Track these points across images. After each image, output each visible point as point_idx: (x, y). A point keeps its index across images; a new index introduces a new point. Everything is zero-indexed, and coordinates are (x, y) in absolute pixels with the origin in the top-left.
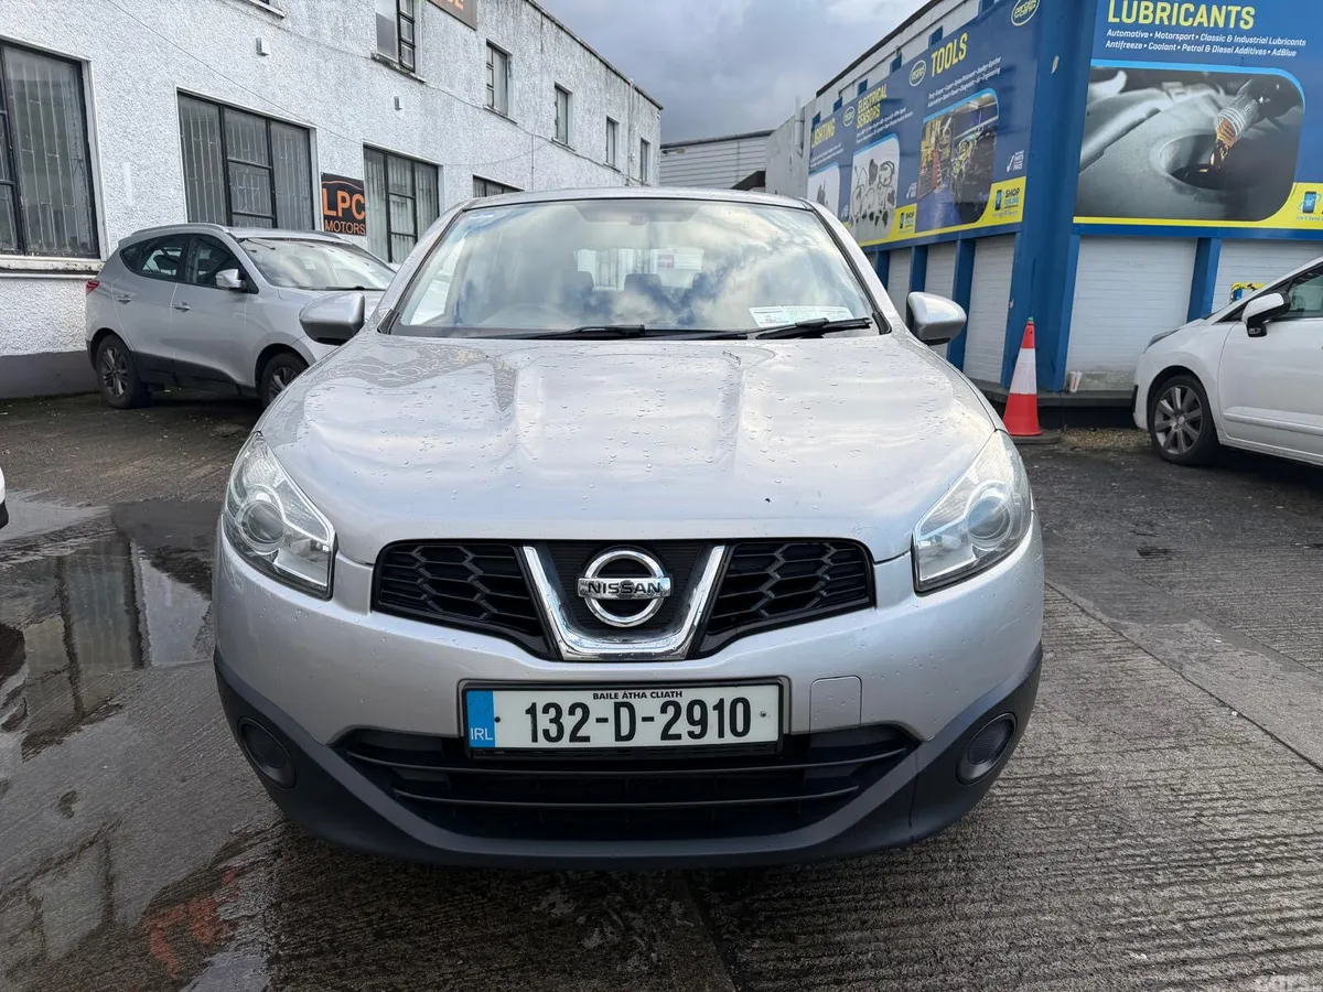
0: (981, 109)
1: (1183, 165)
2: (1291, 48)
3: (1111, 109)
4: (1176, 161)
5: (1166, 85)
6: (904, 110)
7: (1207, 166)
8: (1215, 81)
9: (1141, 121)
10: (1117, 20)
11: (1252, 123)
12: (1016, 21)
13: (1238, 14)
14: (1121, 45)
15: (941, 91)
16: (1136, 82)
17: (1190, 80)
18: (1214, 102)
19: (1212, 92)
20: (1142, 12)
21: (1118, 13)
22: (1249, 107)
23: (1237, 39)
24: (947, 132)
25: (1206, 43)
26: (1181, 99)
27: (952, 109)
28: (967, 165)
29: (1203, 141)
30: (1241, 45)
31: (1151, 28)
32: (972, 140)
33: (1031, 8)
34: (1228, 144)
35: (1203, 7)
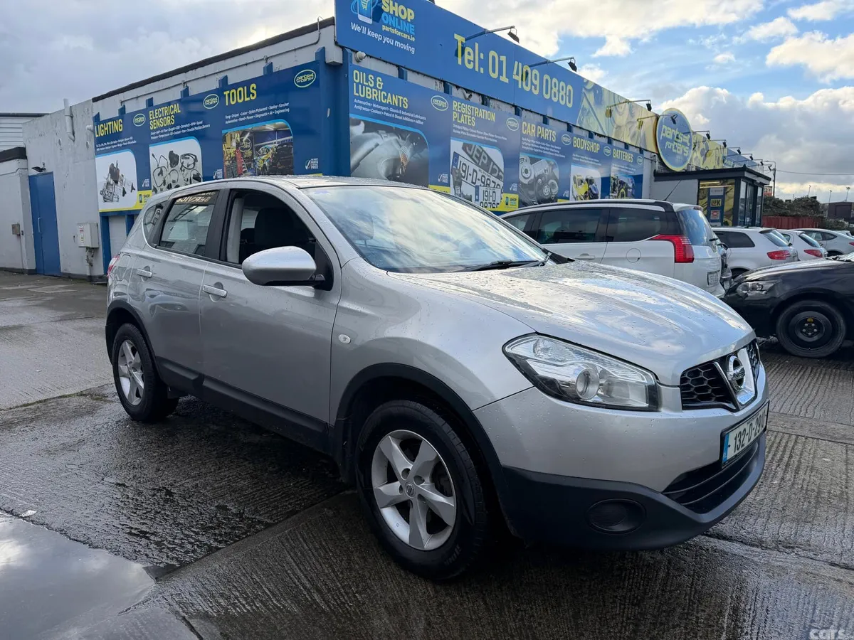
0: (276, 131)
1: (390, 173)
2: (422, 120)
3: (361, 141)
4: (387, 171)
5: (380, 131)
6: (201, 123)
7: (399, 175)
8: (398, 132)
9: (373, 149)
10: (357, 95)
11: (412, 155)
12: (298, 84)
13: (402, 100)
14: (360, 108)
15: (238, 115)
16: (370, 128)
17: (389, 130)
18: (398, 142)
19: (397, 138)
20: (367, 92)
21: (358, 92)
22: (410, 147)
23: (403, 113)
24: (247, 141)
25: (393, 113)
26: (386, 140)
27: (249, 127)
28: (269, 163)
29: (396, 162)
30: (405, 116)
31: (371, 101)
32: (272, 148)
33: (310, 79)
34: (405, 164)
35: (389, 94)
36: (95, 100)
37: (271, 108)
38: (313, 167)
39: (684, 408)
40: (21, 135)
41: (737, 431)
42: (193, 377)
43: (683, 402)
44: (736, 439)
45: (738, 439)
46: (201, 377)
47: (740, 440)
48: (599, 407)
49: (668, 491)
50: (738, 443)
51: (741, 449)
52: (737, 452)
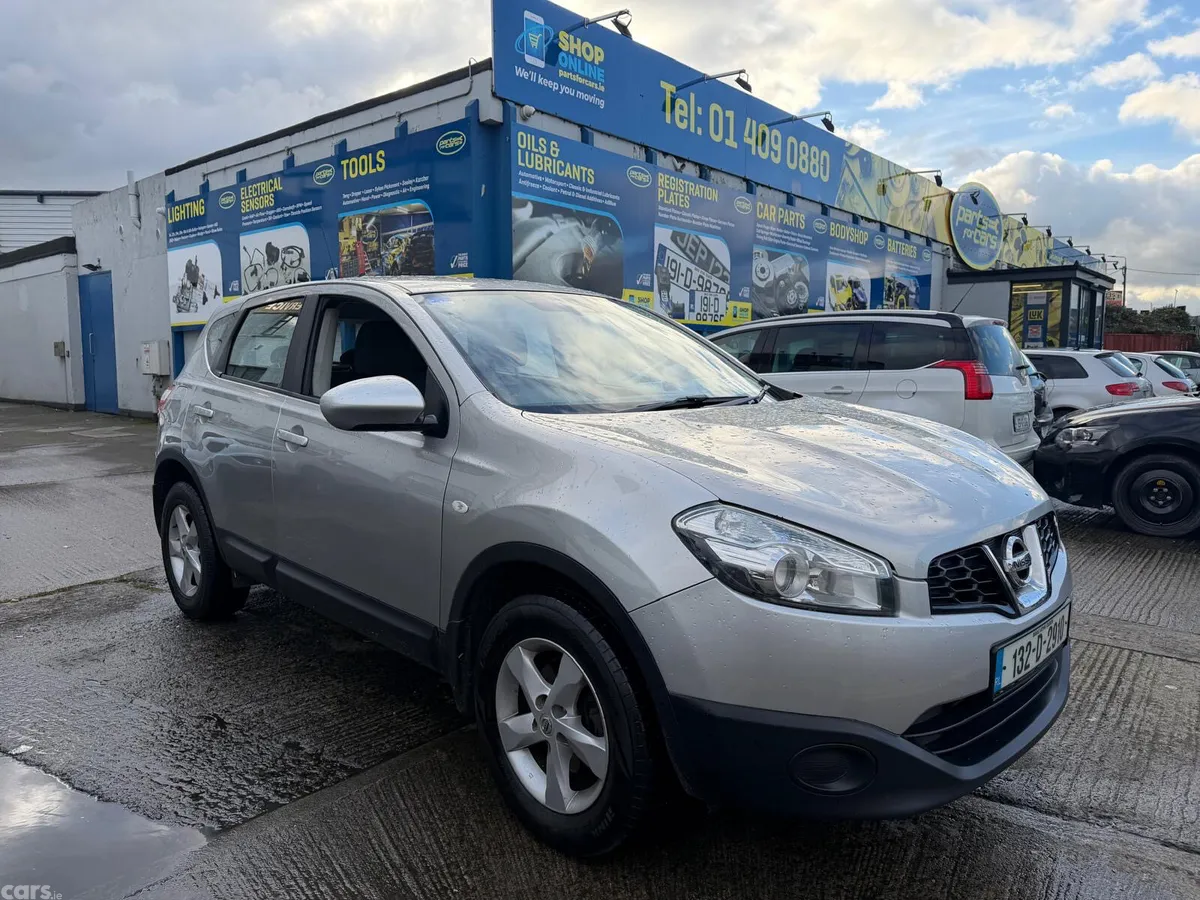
0: (412, 214)
1: (569, 273)
2: (613, 200)
3: (528, 229)
4: (565, 270)
5: (555, 215)
6: (310, 203)
7: (581, 275)
8: (581, 217)
9: (543, 241)
10: (523, 165)
11: (600, 248)
12: (443, 150)
13: (586, 172)
14: (527, 183)
15: (359, 193)
16: (540, 210)
17: (567, 214)
18: (580, 231)
19: (578, 224)
20: (537, 162)
21: (523, 161)
22: (597, 236)
23: (588, 191)
24: (372, 228)
25: (572, 190)
26: (563, 226)
27: (375, 210)
28: (401, 259)
29: (577, 257)
30: (591, 195)
31: (541, 173)
32: (405, 239)
33: (457, 144)
34: (590, 260)
35: (568, 165)
36: (169, 172)
37: (405, 183)
38: (461, 265)
39: (934, 612)
40: (70, 220)
41: (1016, 646)
42: (262, 558)
43: (933, 602)
44: (1015, 657)
45: (1018, 657)
46: (274, 559)
47: (1022, 659)
48: (807, 609)
49: (913, 732)
50: (1019, 663)
51: (1023, 673)
52: (1018, 677)
